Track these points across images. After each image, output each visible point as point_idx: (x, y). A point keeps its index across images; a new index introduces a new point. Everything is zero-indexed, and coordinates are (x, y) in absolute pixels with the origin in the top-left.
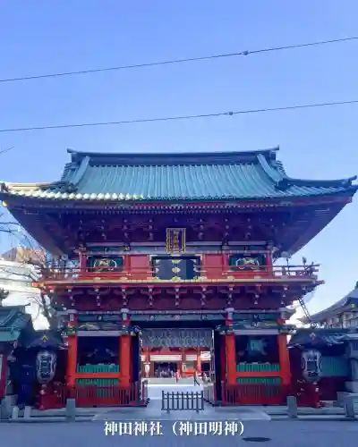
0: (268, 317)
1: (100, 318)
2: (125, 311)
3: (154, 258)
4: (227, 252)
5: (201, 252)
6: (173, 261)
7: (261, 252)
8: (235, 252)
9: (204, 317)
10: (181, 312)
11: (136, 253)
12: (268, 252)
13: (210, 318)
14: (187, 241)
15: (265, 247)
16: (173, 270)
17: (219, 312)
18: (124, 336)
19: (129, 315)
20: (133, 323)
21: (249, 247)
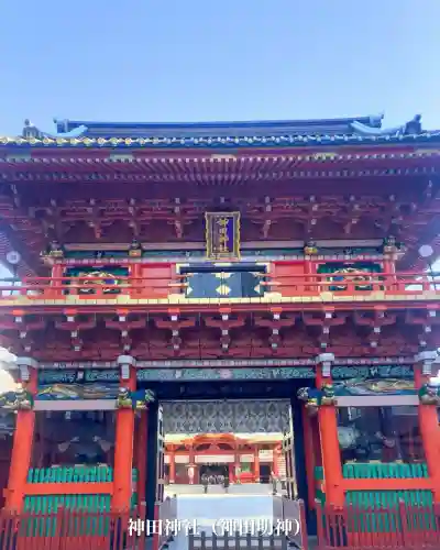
0: (395, 371)
1: (80, 375)
2: (125, 359)
3: (184, 271)
4: (313, 258)
5: (268, 258)
6: (218, 275)
7: (374, 257)
8: (327, 258)
9: (275, 373)
10: (232, 363)
11: (152, 260)
12: (387, 257)
13: (287, 374)
14: (242, 240)
15: (379, 250)
16: (218, 290)
17: (303, 362)
18: (123, 409)
19: (133, 369)
20: (142, 386)
21: (353, 250)
